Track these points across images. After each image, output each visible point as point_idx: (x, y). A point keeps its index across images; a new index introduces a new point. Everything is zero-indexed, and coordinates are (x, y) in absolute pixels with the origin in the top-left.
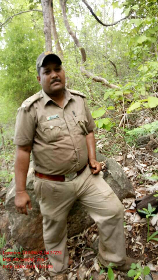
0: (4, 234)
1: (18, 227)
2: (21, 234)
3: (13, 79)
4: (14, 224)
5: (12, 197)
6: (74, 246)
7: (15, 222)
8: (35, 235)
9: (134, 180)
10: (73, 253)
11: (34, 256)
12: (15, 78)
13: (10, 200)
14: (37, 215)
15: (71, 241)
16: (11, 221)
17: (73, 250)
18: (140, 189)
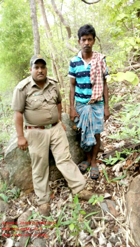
0: (6, 181)
1: (14, 173)
2: (17, 179)
3: (9, 53)
4: (12, 172)
5: (9, 152)
6: (57, 187)
7: (12, 170)
8: (27, 179)
9: (105, 139)
10: (55, 191)
11: (28, 194)
12: (10, 52)
13: (8, 155)
14: (29, 165)
15: (55, 183)
16: (9, 170)
17: (55, 189)
18: (109, 146)
